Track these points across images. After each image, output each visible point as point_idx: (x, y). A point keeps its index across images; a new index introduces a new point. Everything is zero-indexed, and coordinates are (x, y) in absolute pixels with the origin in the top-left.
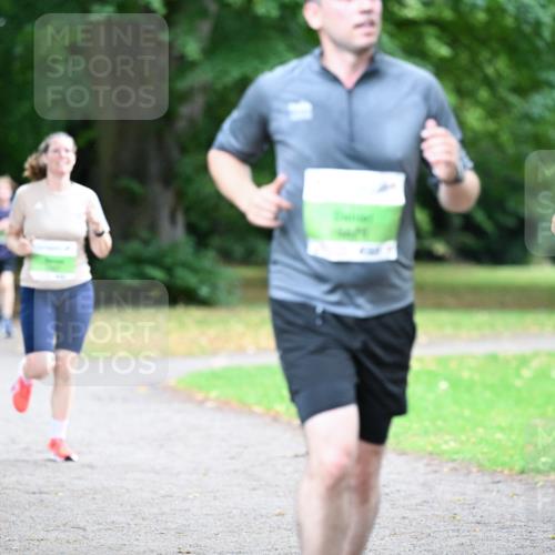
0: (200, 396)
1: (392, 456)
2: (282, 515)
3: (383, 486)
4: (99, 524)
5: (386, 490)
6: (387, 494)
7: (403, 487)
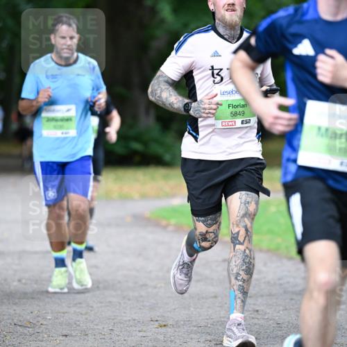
0: (164, 223)
1: (285, 261)
2: (216, 297)
3: (279, 279)
4: (101, 303)
5: (281, 282)
6: (281, 284)
7: (292, 280)
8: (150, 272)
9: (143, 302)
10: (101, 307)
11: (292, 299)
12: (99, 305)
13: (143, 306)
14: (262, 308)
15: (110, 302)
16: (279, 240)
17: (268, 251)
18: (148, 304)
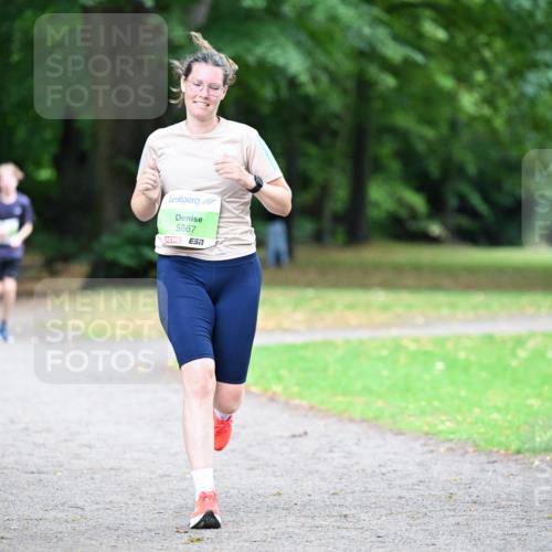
1: (389, 436)
2: (279, 494)
3: (380, 466)
4: (97, 503)
5: (383, 470)
6: (383, 474)
7: (400, 467)
8: (176, 454)
9: (164, 501)
10: (98, 509)
11: (400, 498)
12: (95, 507)
13: (163, 508)
14: (353, 511)
15: (111, 502)
16: (380, 403)
17: (363, 421)
18: (172, 506)
